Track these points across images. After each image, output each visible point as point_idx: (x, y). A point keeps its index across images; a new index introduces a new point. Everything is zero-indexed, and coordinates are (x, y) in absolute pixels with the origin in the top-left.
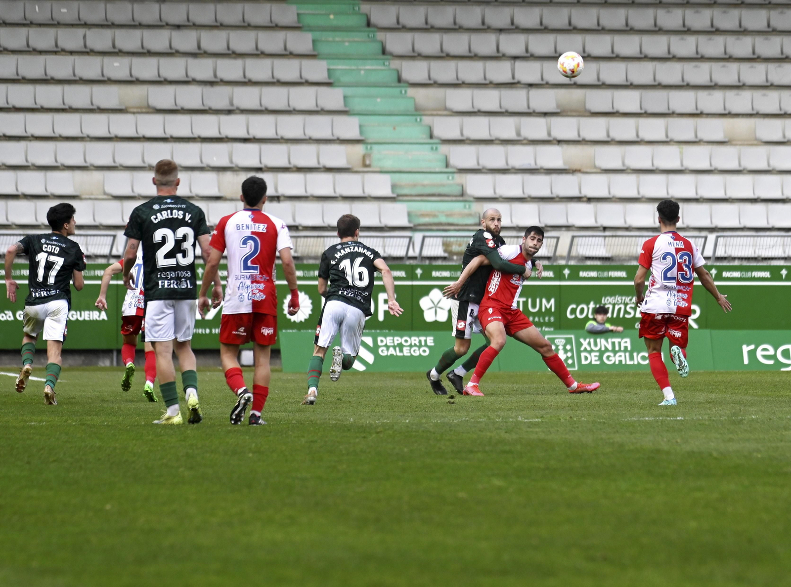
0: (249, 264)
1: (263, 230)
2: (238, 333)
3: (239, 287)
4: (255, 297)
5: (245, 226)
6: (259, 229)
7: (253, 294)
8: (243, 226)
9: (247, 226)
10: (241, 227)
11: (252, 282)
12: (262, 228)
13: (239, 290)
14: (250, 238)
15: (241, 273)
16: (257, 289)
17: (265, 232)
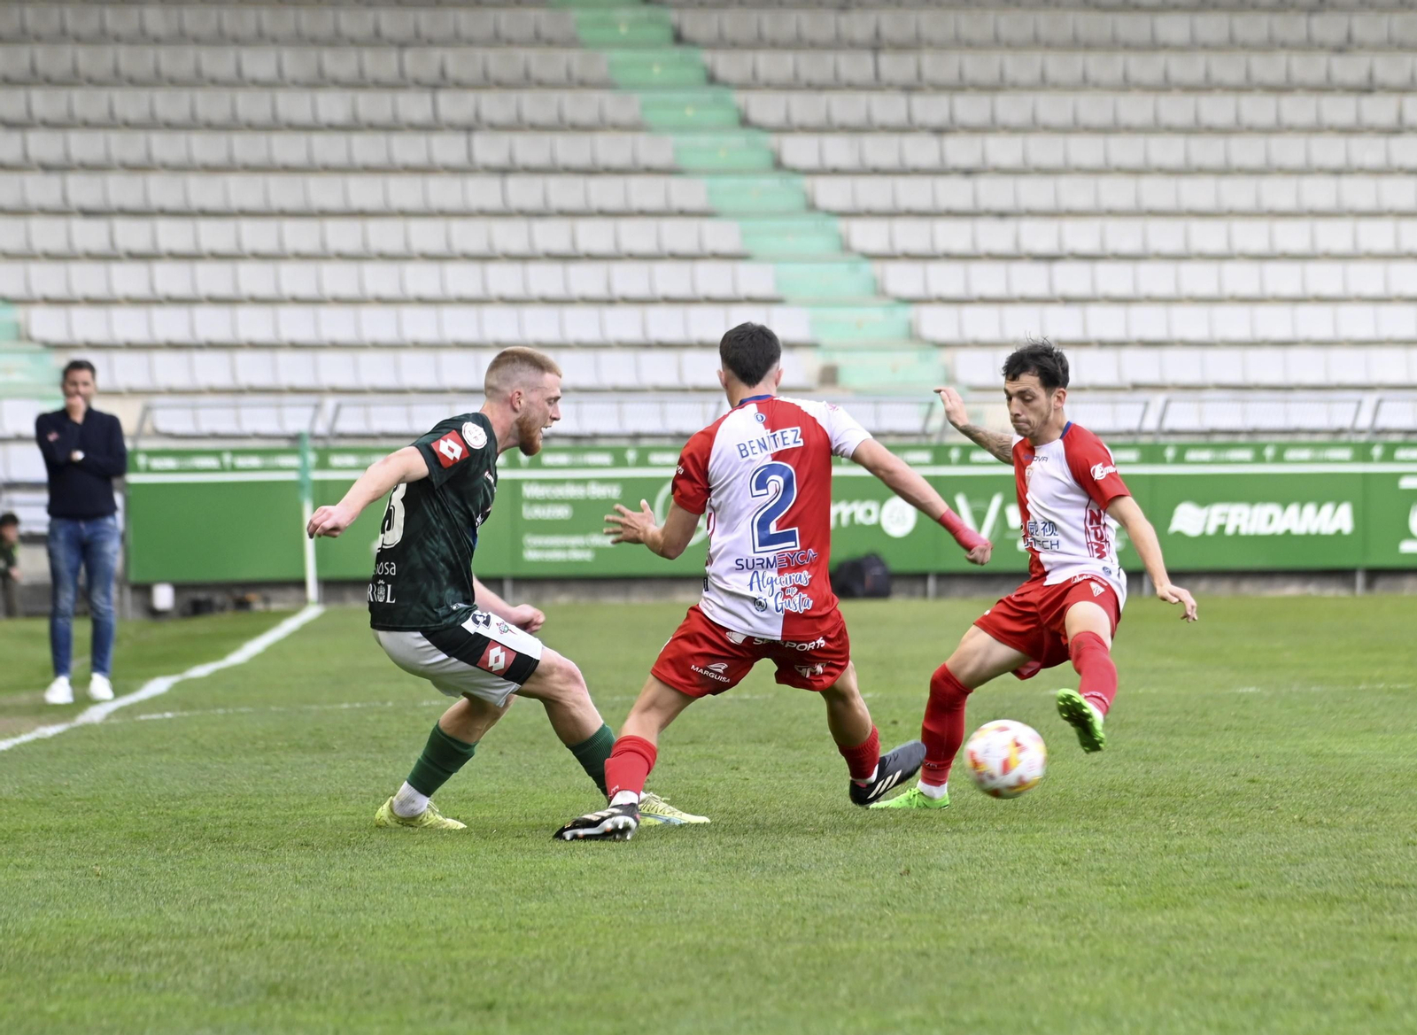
0: (773, 529)
1: (795, 442)
2: (706, 672)
3: (751, 584)
4: (792, 605)
5: (755, 444)
6: (786, 442)
7: (785, 597)
8: (752, 445)
9: (759, 443)
10: (749, 449)
11: (780, 572)
12: (791, 437)
13: (751, 589)
14: (770, 469)
15: (755, 552)
16: (794, 586)
17: (801, 444)
